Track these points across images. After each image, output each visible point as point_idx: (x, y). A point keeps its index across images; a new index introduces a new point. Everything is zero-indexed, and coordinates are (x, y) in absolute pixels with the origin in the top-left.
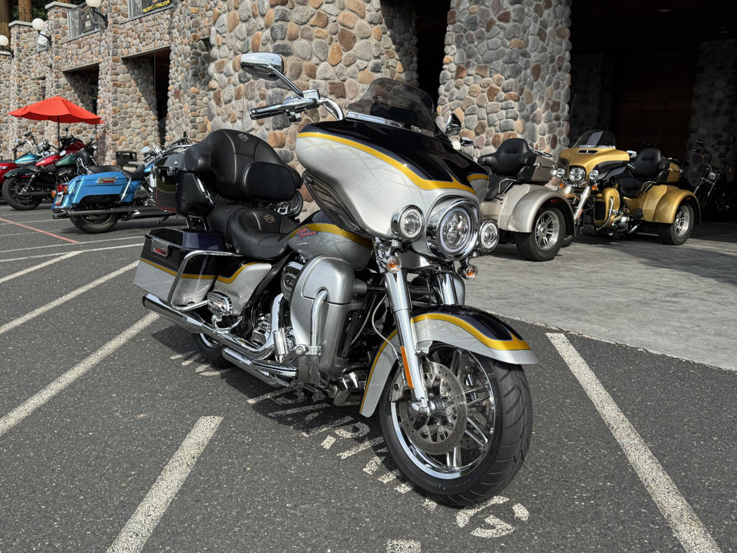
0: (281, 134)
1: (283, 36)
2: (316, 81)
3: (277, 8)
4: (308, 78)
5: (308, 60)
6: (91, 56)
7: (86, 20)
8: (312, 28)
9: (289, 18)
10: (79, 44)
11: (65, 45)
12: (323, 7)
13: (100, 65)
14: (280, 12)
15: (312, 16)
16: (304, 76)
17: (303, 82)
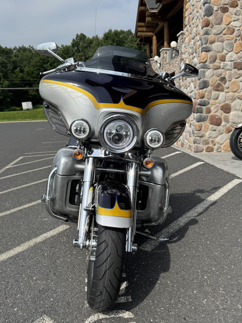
0: (202, 92)
1: (206, 42)
2: (225, 62)
3: (204, 29)
4: (220, 62)
5: (221, 52)
6: (173, 68)
7: (173, 53)
8: (224, 36)
9: (210, 32)
10: (170, 64)
11: (165, 66)
12: (231, 24)
13: (175, 72)
14: (205, 31)
15: (224, 29)
16: (218, 61)
17: (217, 64)
